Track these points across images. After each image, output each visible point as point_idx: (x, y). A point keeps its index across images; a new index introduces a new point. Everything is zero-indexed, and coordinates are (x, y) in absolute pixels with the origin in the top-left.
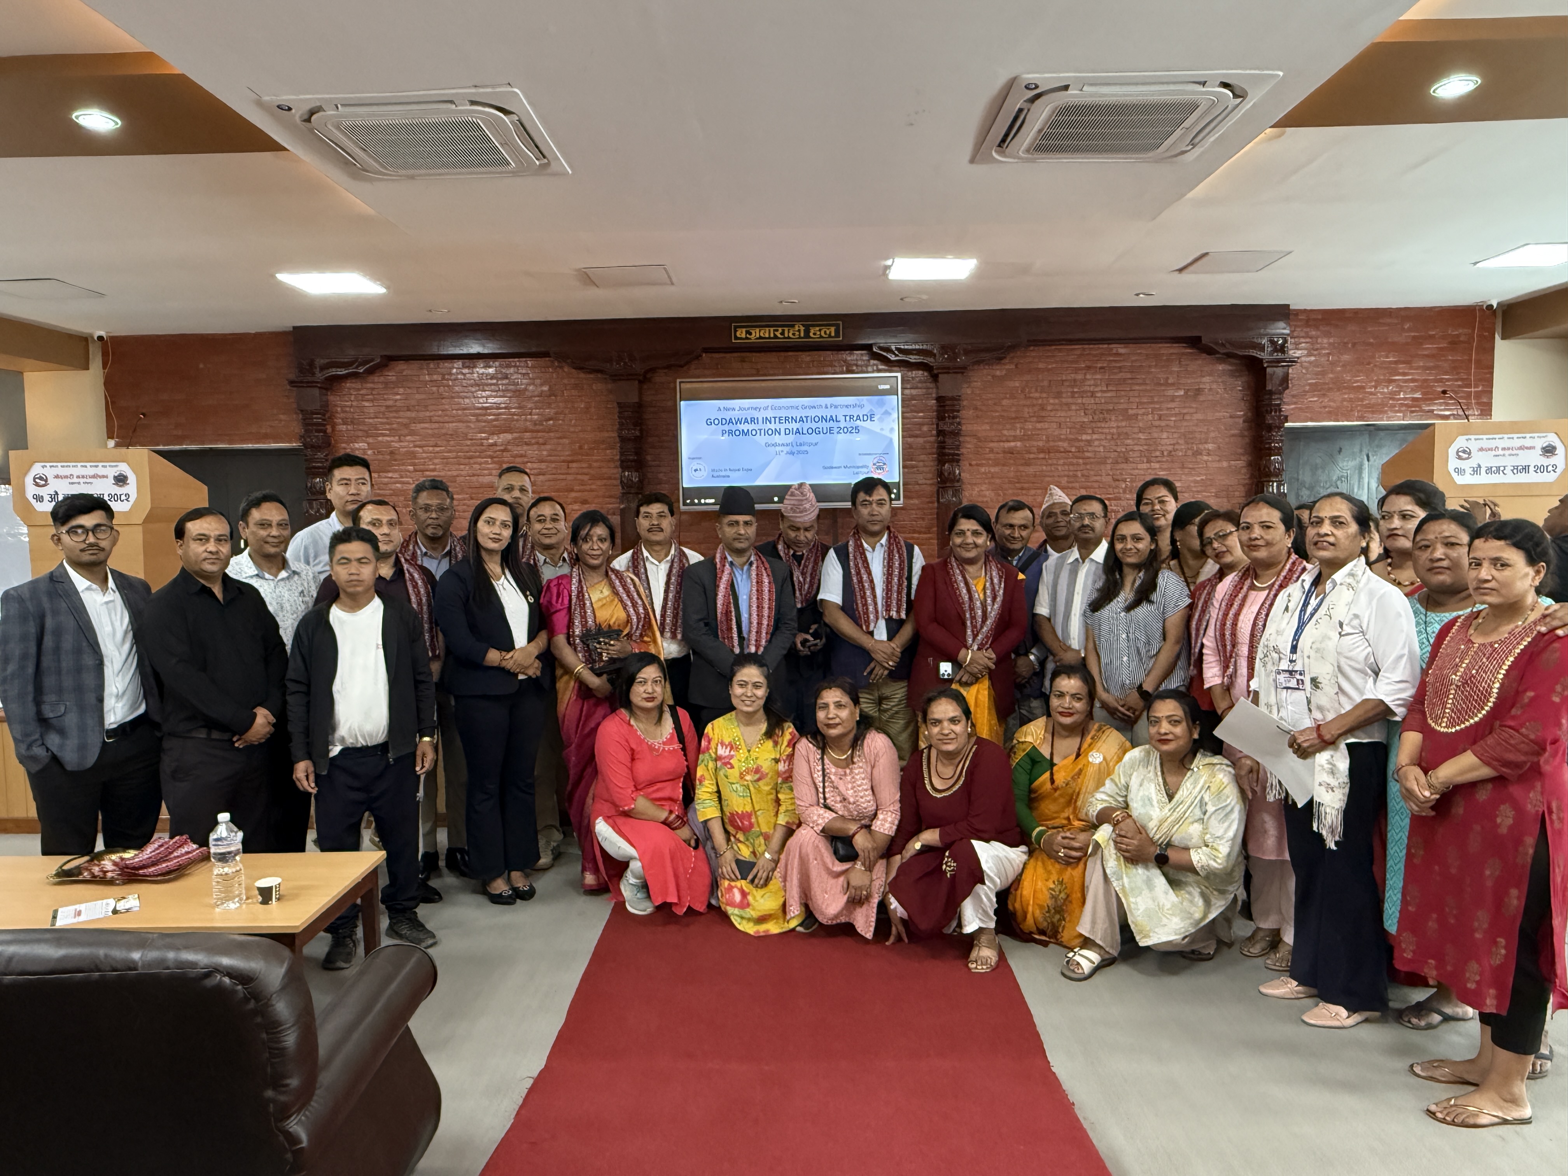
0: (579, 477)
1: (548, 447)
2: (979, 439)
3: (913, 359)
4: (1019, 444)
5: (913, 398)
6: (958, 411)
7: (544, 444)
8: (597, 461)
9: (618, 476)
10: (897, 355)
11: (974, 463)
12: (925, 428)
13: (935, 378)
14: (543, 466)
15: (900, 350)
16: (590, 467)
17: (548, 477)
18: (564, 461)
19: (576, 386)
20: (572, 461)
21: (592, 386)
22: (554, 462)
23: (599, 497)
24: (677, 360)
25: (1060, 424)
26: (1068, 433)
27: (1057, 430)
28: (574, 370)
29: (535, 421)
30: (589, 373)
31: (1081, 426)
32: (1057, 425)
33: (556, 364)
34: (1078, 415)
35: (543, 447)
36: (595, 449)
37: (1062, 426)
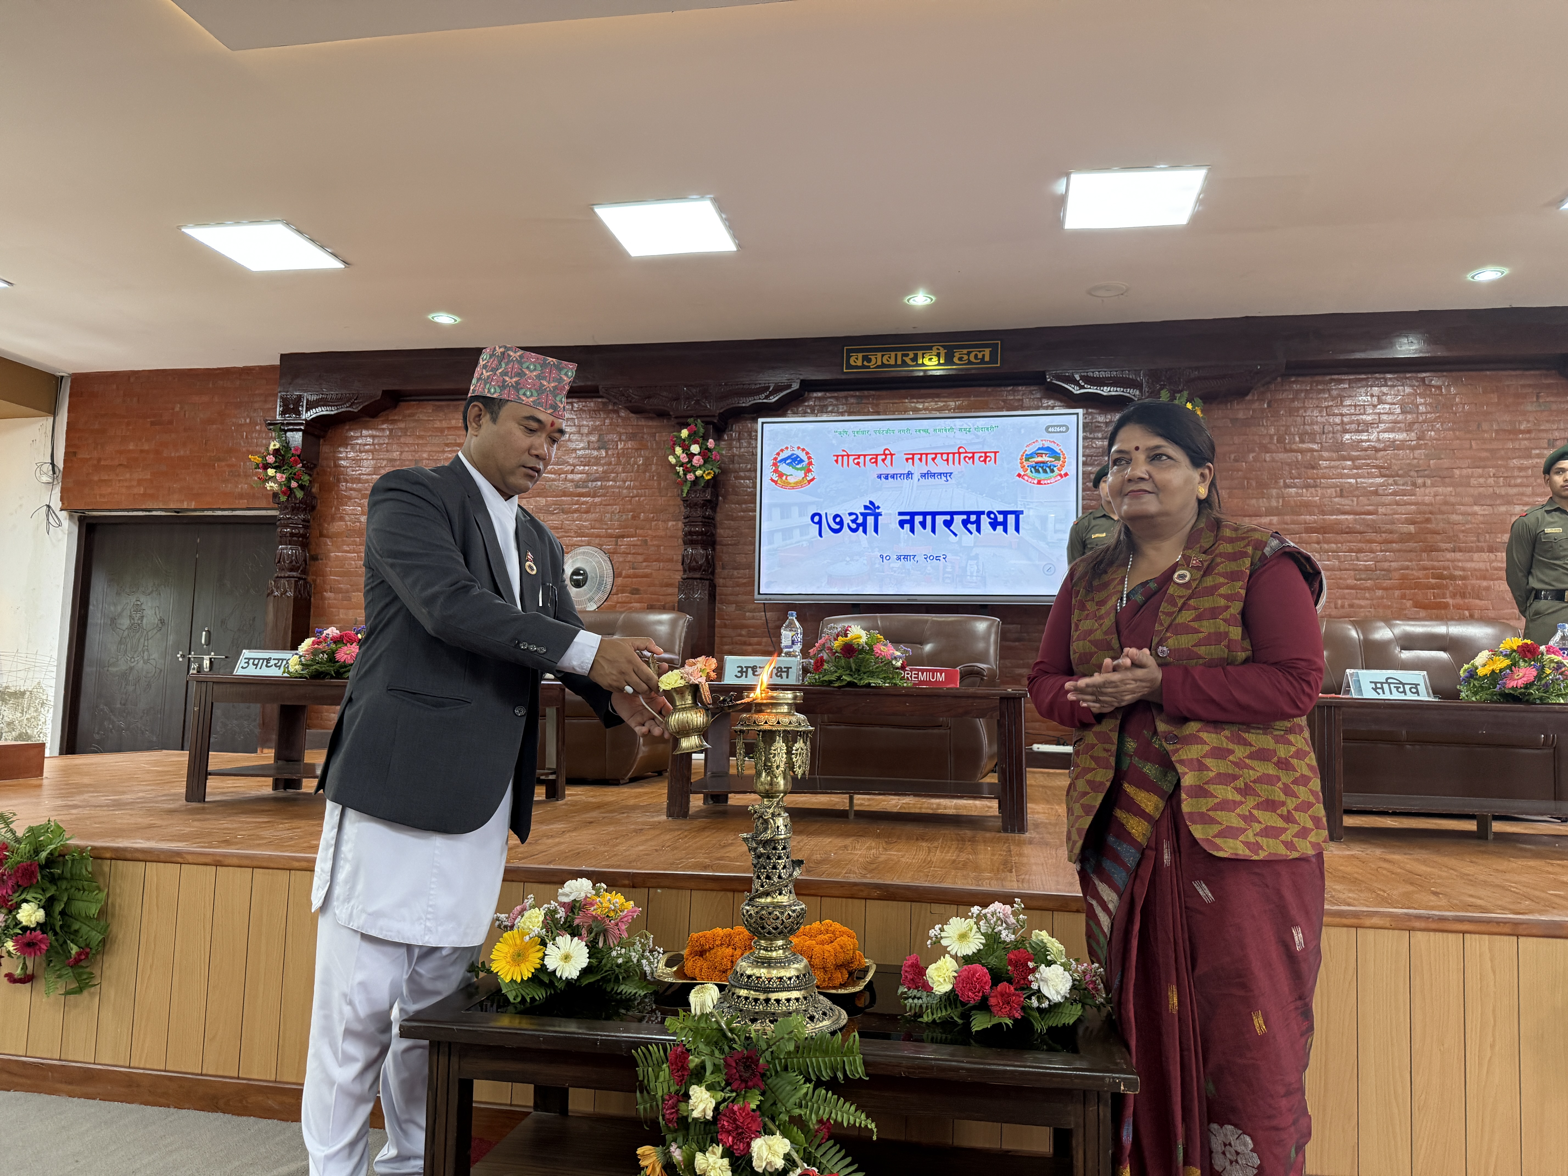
3: (1106, 391)
8: (654, 537)
9: (678, 555)
10: (1081, 387)
15: (1087, 379)
16: (644, 544)
19: (634, 436)
21: (655, 436)
22: (598, 536)
23: (654, 585)
24: (767, 397)
25: (1341, 490)
26: (1355, 503)
27: (1337, 500)
28: (633, 415)
29: (578, 482)
30: (651, 418)
31: (1376, 493)
32: (1336, 492)
33: (610, 407)
34: (1370, 476)
35: (585, 516)
36: (653, 519)
37: (1345, 494)
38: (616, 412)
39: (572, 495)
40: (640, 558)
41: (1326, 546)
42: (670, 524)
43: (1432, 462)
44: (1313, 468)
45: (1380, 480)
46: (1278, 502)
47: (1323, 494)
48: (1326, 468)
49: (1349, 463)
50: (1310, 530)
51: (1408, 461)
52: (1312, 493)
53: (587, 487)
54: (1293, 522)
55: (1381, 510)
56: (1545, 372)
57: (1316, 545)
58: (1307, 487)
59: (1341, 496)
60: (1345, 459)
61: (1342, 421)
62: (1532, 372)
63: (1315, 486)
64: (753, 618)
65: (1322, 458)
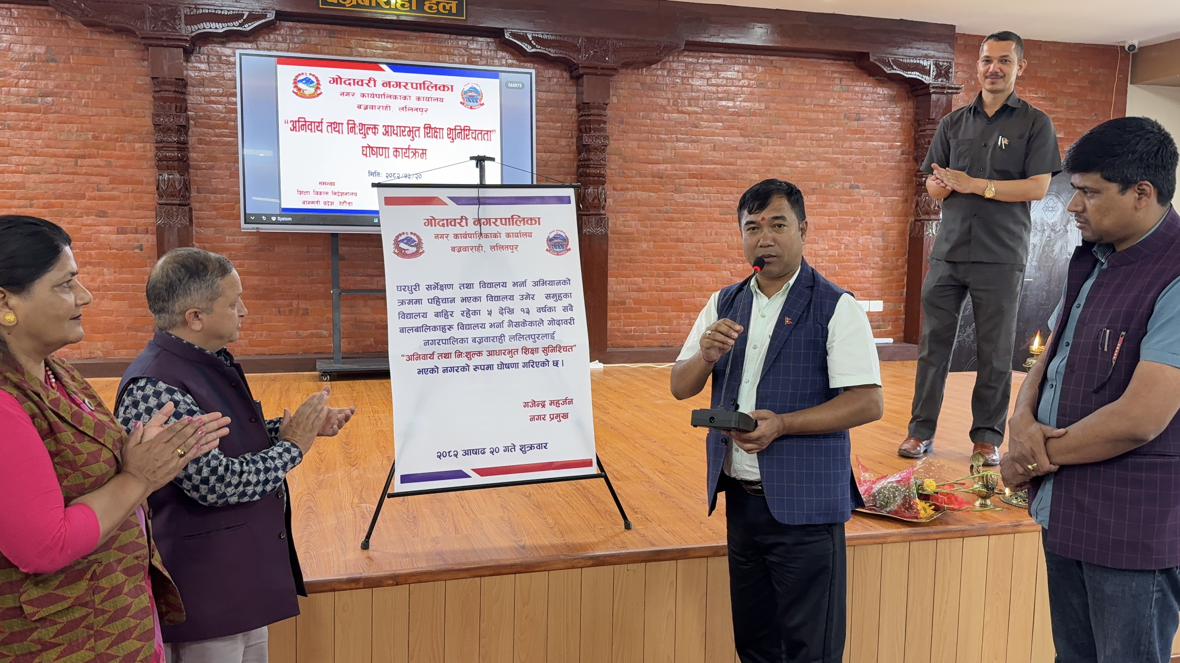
0: (94, 179)
1: (44, 134)
2: (625, 160)
3: (552, 52)
4: (669, 166)
5: (549, 103)
6: (605, 123)
7: (39, 129)
8: (119, 158)
9: (152, 180)
10: (534, 47)
11: (619, 186)
12: (563, 142)
13: (576, 78)
14: (38, 160)
15: (537, 40)
16: (109, 165)
17: (45, 176)
18: (68, 156)
19: (87, 51)
20: (83, 157)
21: (113, 53)
22: (54, 156)
23: (124, 208)
24: (241, 25)
25: (714, 145)
26: (723, 156)
27: (710, 153)
28: (85, 28)
29: (24, 96)
30: (108, 33)
31: (736, 149)
32: (711, 146)
33: (57, 17)
34: (734, 135)
35: (36, 133)
36: (116, 140)
37: (716, 148)
38: (65, 22)
39: (17, 110)
40: (106, 180)
41: (702, 188)
42: (137, 145)
43: (773, 127)
44: (696, 127)
45: (741, 139)
46: (672, 153)
47: (702, 148)
48: (705, 127)
49: (721, 124)
50: (692, 176)
51: (759, 125)
52: (694, 147)
53: (36, 102)
54: (681, 170)
55: (739, 162)
56: (847, 62)
57: (696, 188)
58: (692, 141)
59: (714, 150)
60: (717, 121)
61: (717, 90)
62: (839, 62)
63: (697, 142)
64: (234, 241)
65: (702, 119)
